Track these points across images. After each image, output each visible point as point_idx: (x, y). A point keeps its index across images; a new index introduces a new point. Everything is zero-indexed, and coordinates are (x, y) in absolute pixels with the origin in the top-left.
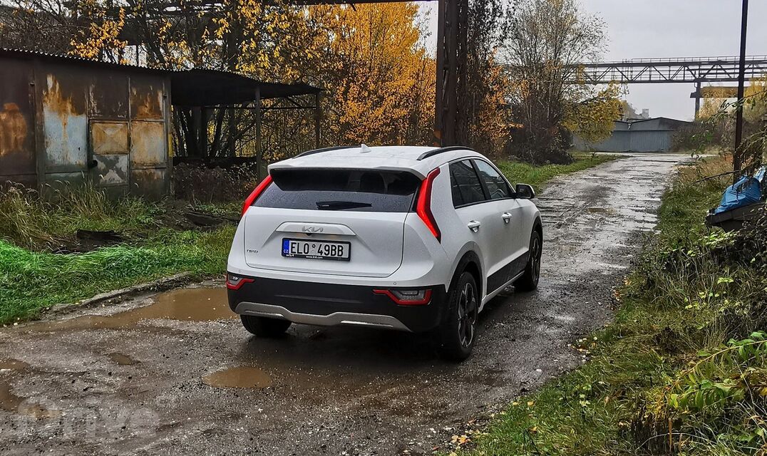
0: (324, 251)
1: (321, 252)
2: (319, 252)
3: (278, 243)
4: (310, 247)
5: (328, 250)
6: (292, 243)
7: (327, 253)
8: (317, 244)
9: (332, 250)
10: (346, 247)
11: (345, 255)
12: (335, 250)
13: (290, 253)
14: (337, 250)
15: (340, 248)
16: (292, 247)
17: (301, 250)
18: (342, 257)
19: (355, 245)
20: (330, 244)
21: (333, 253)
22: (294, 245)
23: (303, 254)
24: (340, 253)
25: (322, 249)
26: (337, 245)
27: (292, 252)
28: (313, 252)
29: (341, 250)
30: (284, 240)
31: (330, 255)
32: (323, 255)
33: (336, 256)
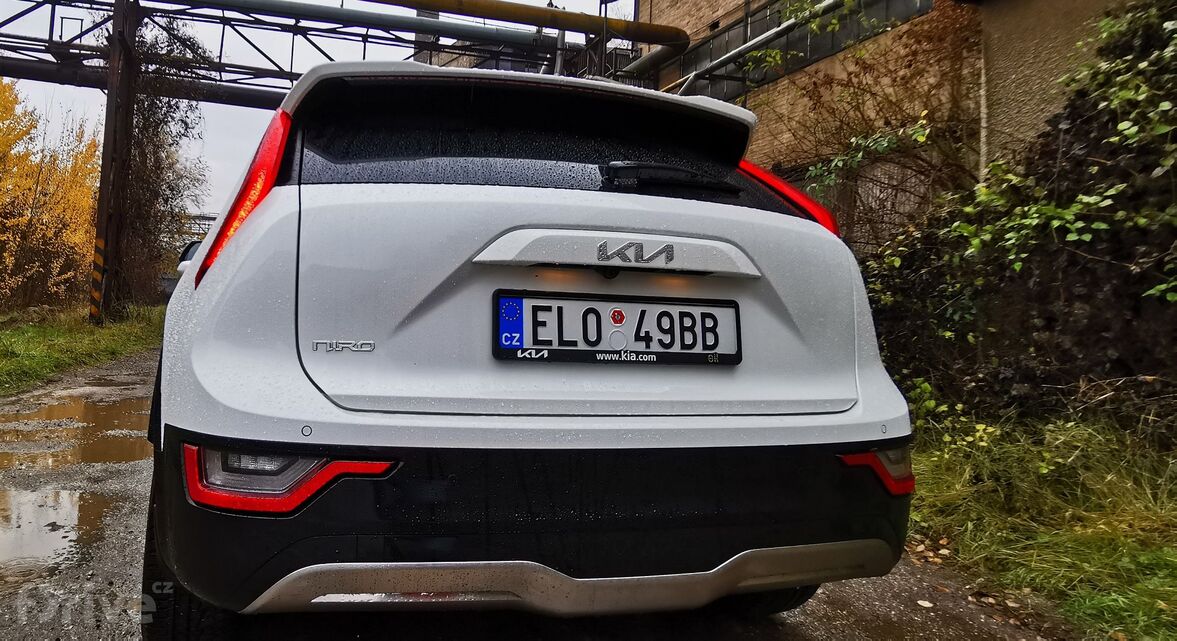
0: (656, 335)
1: (648, 339)
2: (638, 338)
3: (474, 308)
4: (607, 320)
5: (671, 331)
6: (536, 309)
7: (667, 339)
8: (632, 312)
9: (683, 329)
10: (724, 316)
11: (726, 346)
12: (691, 329)
13: (528, 342)
14: (698, 329)
15: (709, 323)
16: (537, 324)
17: (573, 332)
18: (719, 350)
19: (753, 313)
20: (675, 310)
21: (689, 339)
22: (542, 316)
23: (582, 346)
24: (710, 341)
25: (650, 325)
26: (697, 311)
27: (536, 341)
28: (618, 337)
29: (713, 330)
30: (499, 297)
31: (676, 348)
32: (655, 347)
33: (698, 349)
